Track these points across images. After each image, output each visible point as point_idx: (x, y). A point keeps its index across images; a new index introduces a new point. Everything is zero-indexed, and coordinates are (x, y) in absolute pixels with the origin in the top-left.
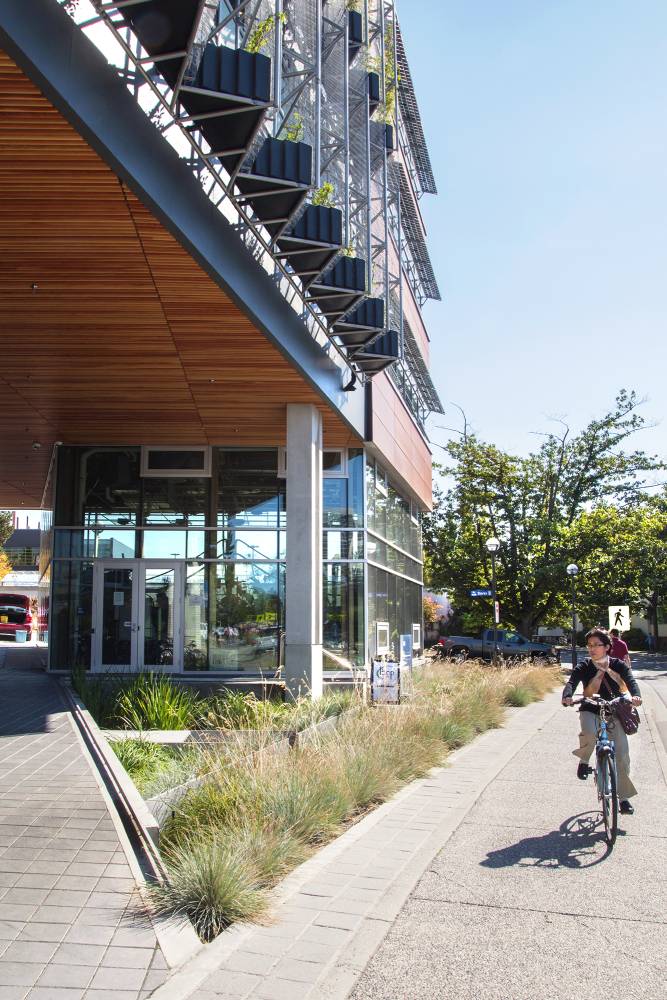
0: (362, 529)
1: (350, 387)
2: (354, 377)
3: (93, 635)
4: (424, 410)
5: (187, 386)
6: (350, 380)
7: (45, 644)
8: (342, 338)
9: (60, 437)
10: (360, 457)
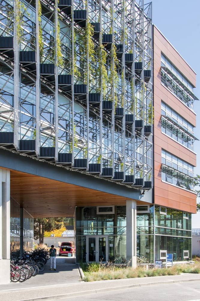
0: (153, 226)
3: (86, 254)
7: (75, 257)
9: (77, 205)
10: (153, 207)
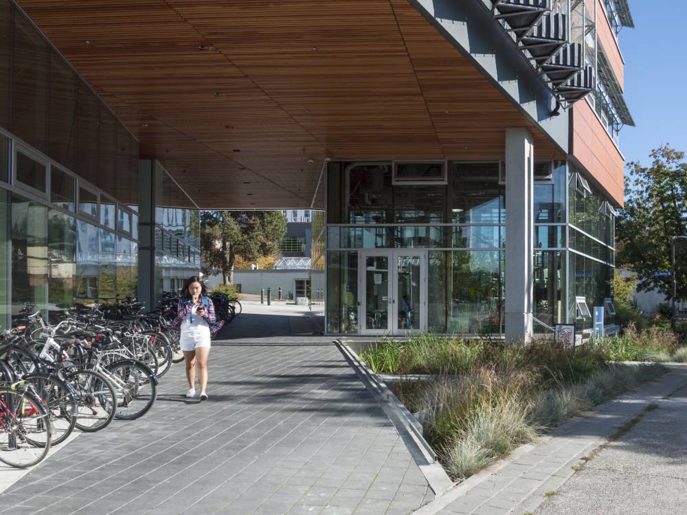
0: (564, 224)
1: (555, 113)
2: (558, 104)
3: (359, 307)
4: (617, 124)
5: (429, 117)
6: (555, 107)
8: (548, 75)
9: (328, 154)
10: (564, 166)
